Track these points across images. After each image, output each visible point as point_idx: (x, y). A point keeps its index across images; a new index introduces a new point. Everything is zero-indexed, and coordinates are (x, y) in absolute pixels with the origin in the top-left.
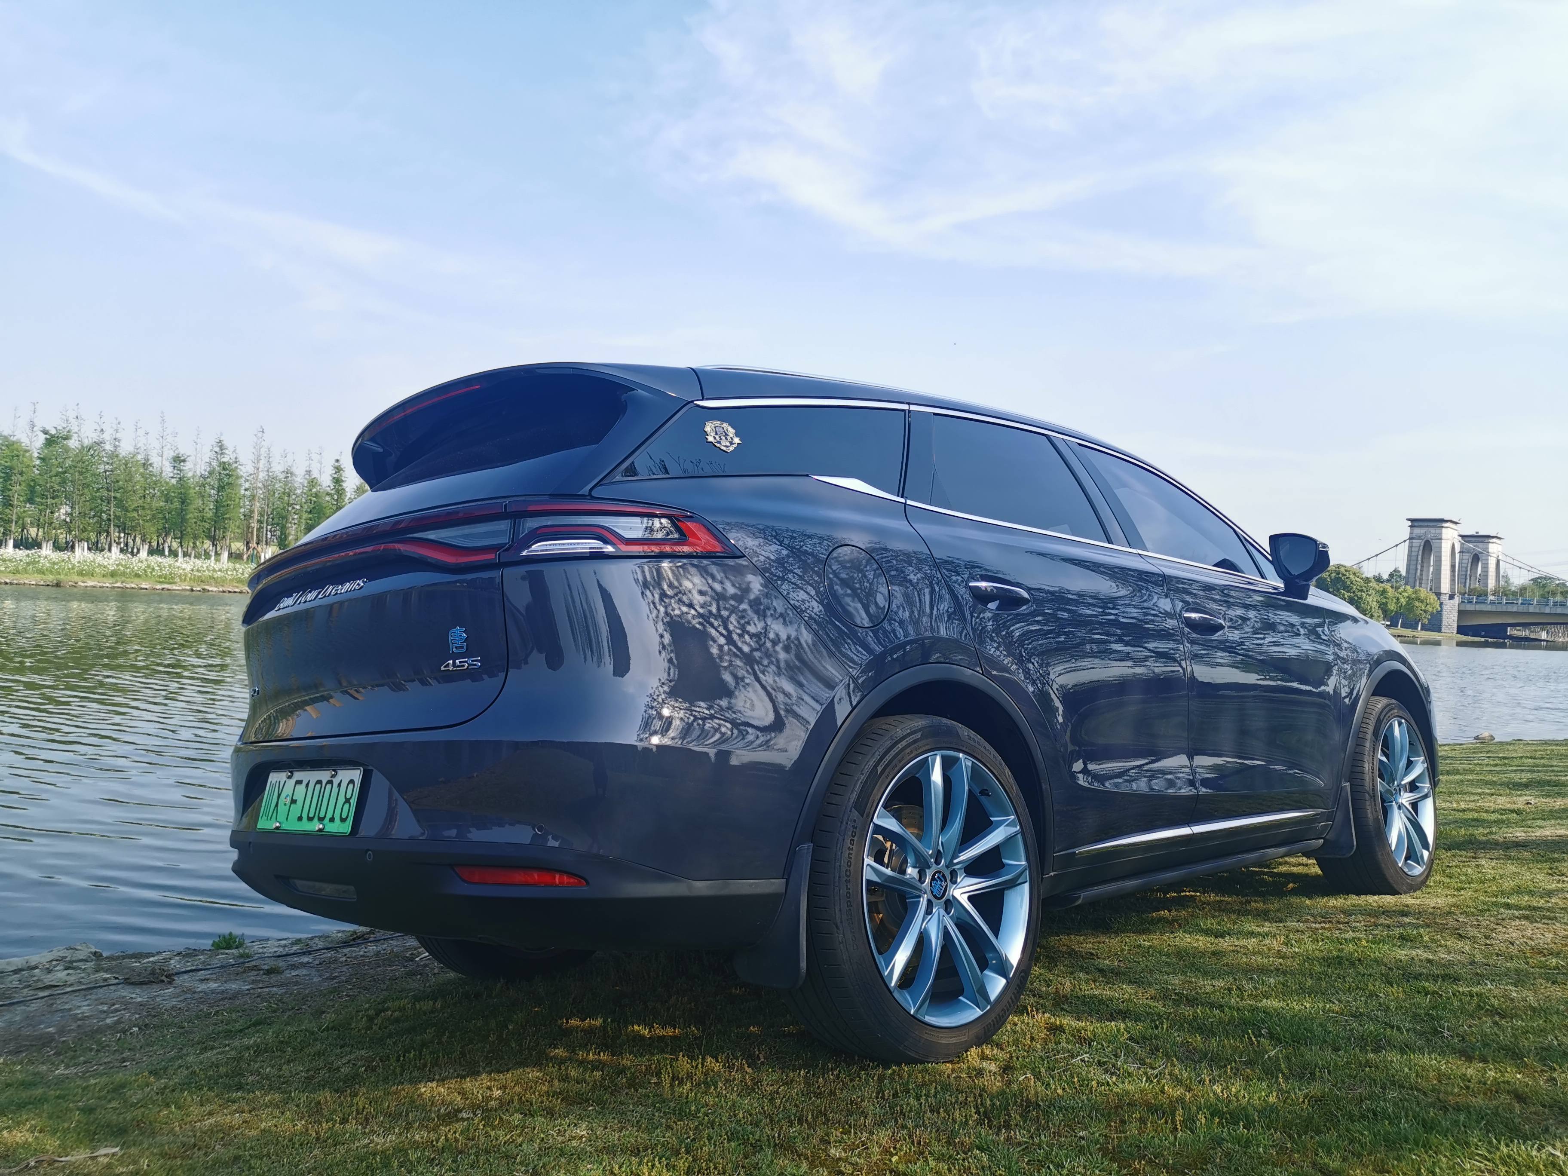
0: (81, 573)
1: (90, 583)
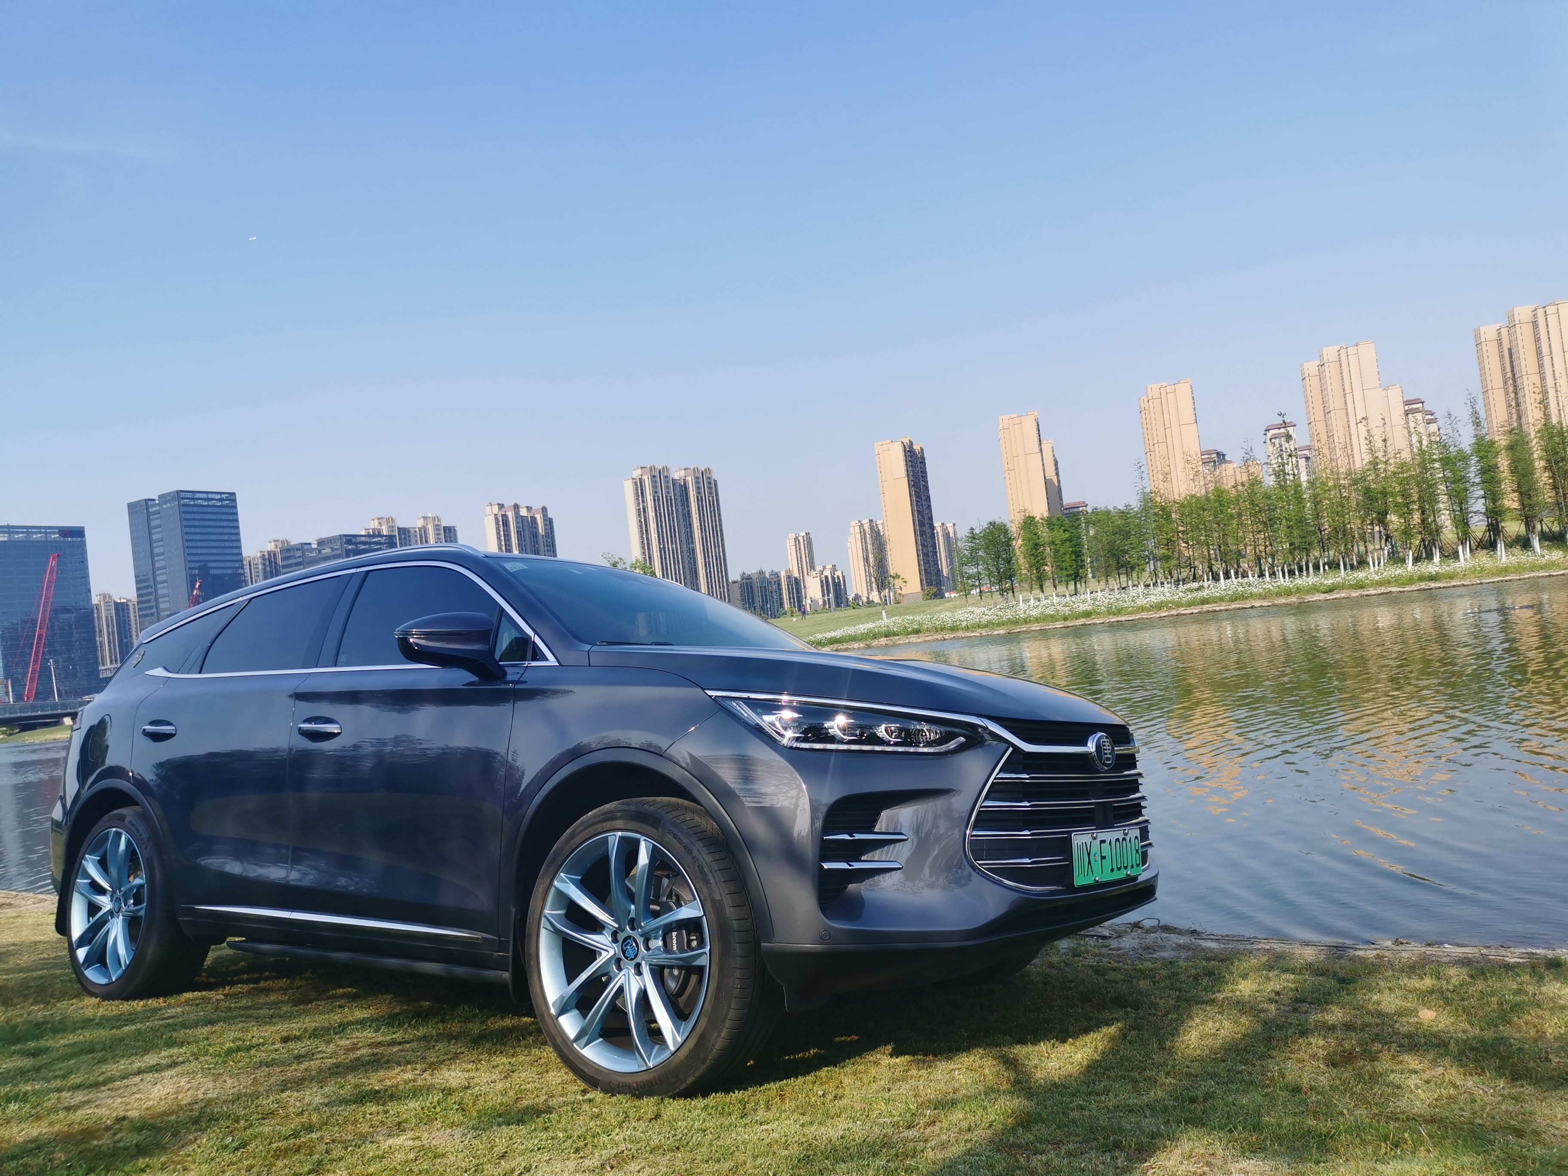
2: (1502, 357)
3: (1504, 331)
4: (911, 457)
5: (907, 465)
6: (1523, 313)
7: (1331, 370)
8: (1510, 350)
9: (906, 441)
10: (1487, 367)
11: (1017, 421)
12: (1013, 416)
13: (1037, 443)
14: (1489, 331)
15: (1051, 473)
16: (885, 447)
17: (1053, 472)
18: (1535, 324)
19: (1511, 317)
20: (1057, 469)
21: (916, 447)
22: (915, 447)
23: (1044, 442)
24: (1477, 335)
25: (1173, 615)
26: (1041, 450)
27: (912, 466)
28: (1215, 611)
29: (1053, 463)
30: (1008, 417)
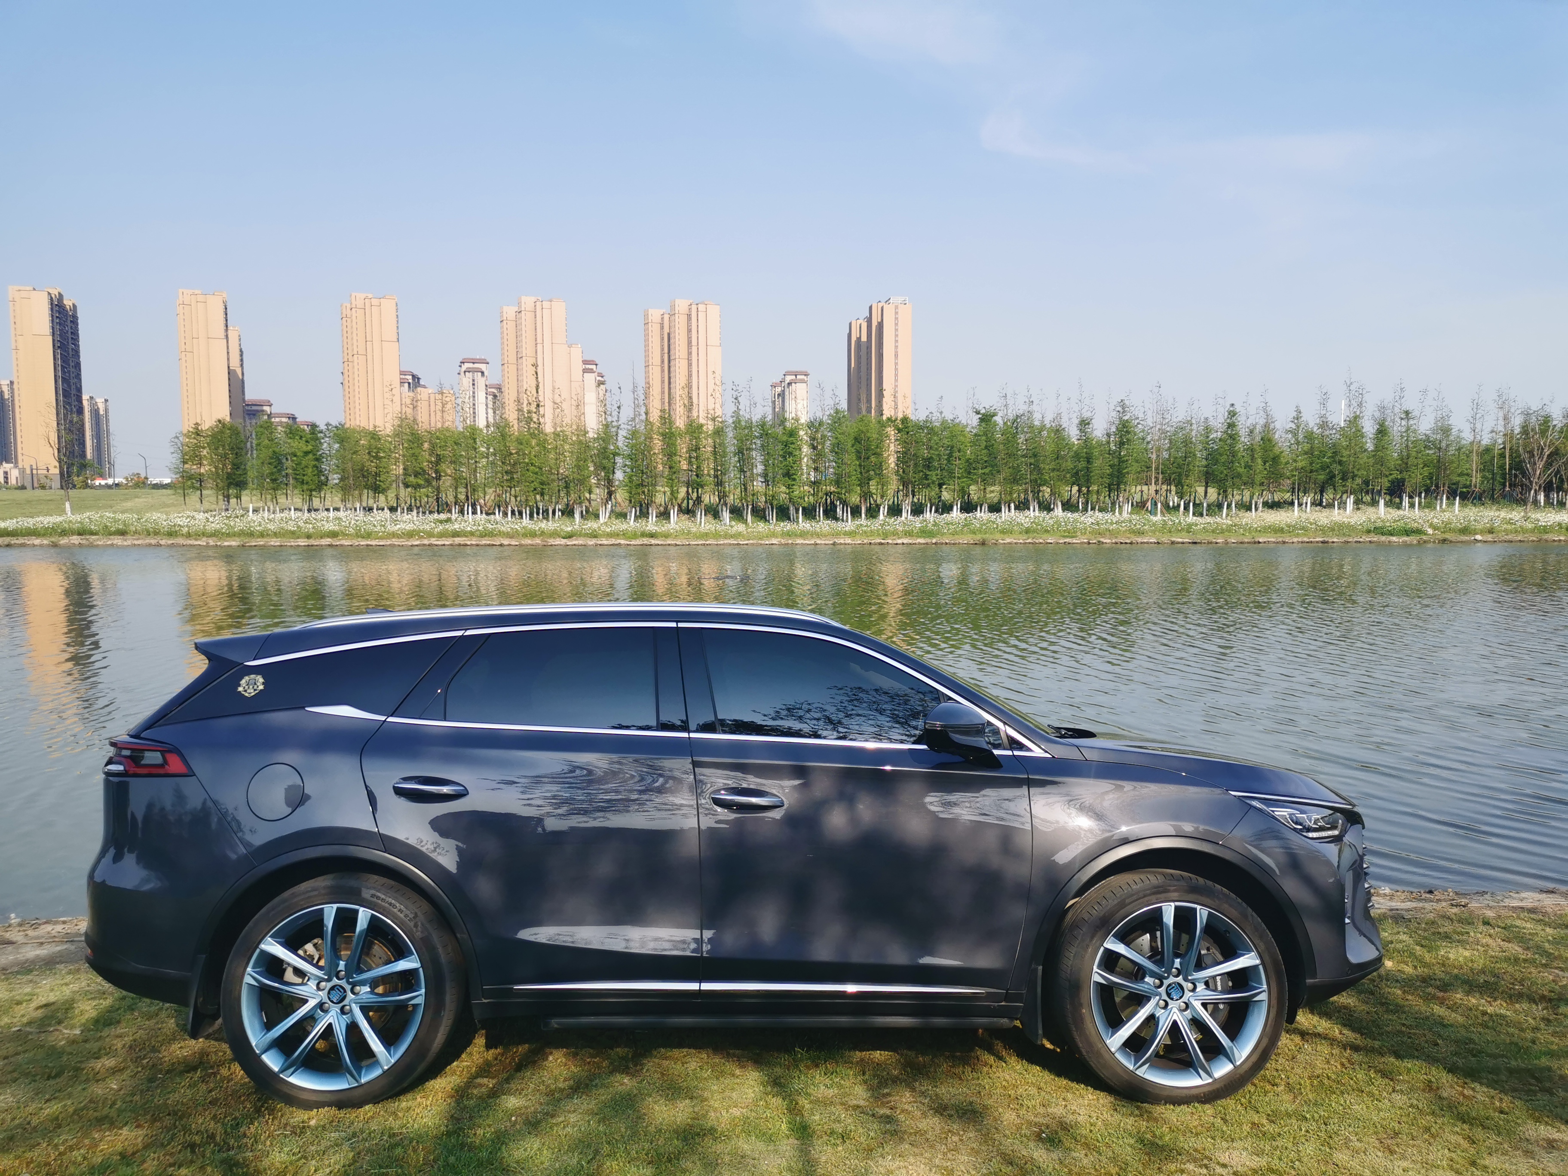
0: (1003, 532)
1: (1008, 540)
2: (662, 339)
3: (666, 317)
4: (60, 313)
5: (53, 321)
6: (682, 305)
7: (527, 319)
8: (669, 334)
9: (55, 292)
10: (650, 345)
11: (201, 298)
12: (197, 292)
13: (223, 327)
14: (655, 314)
15: (235, 364)
16: (24, 294)
17: (238, 363)
18: (689, 317)
19: (673, 307)
20: (242, 360)
21: (68, 303)
22: (65, 302)
23: (230, 328)
24: (646, 316)
25: (424, 545)
26: (227, 336)
27: (60, 324)
28: (466, 545)
29: (238, 353)
30: (191, 292)
